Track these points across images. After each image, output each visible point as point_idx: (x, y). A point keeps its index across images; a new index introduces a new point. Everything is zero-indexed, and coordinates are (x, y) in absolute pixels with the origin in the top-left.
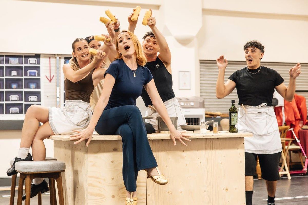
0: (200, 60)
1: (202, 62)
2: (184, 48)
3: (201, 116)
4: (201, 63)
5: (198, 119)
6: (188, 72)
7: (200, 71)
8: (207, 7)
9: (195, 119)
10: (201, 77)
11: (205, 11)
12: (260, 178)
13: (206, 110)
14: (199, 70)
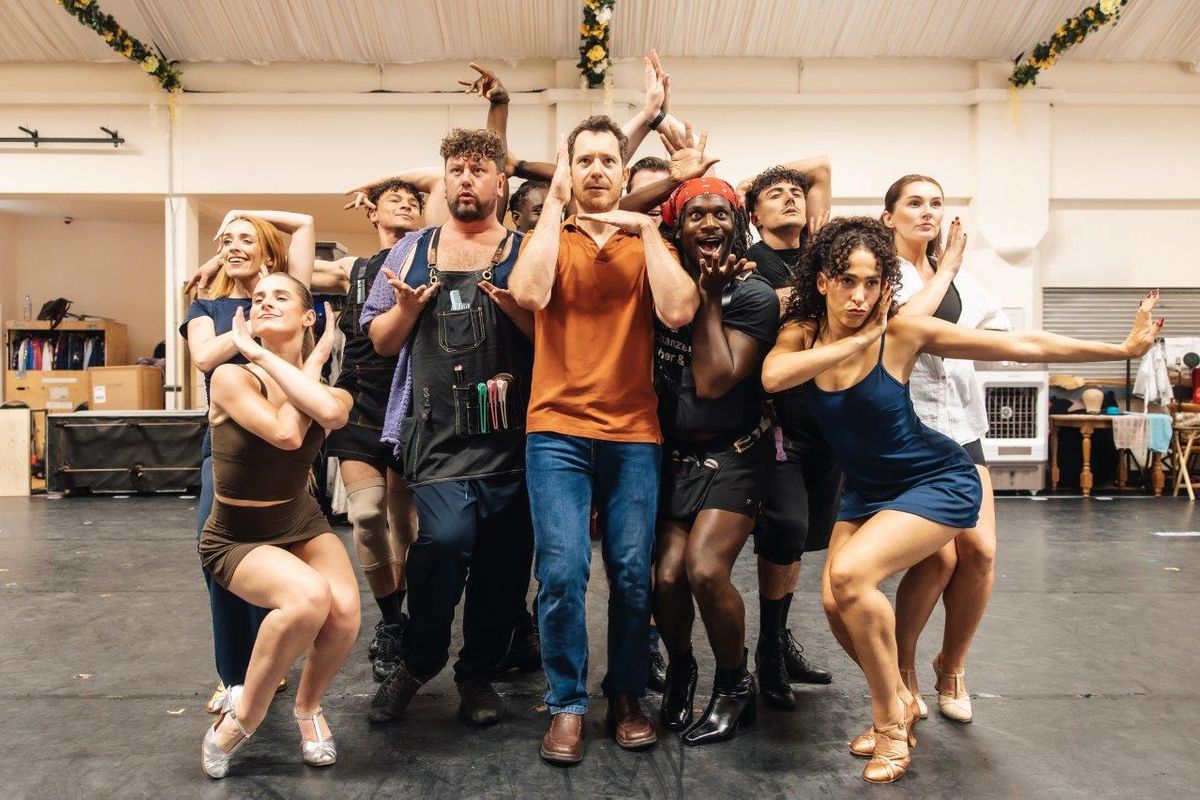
0: (1045, 288)
1: (1047, 291)
2: (1013, 270)
3: (1041, 383)
4: (1045, 293)
5: (1036, 389)
6: (1020, 308)
7: (1044, 307)
8: (1060, 194)
9: (1030, 389)
10: (1044, 318)
11: (1056, 203)
12: (1158, 495)
13: (1050, 374)
14: (1041, 304)
